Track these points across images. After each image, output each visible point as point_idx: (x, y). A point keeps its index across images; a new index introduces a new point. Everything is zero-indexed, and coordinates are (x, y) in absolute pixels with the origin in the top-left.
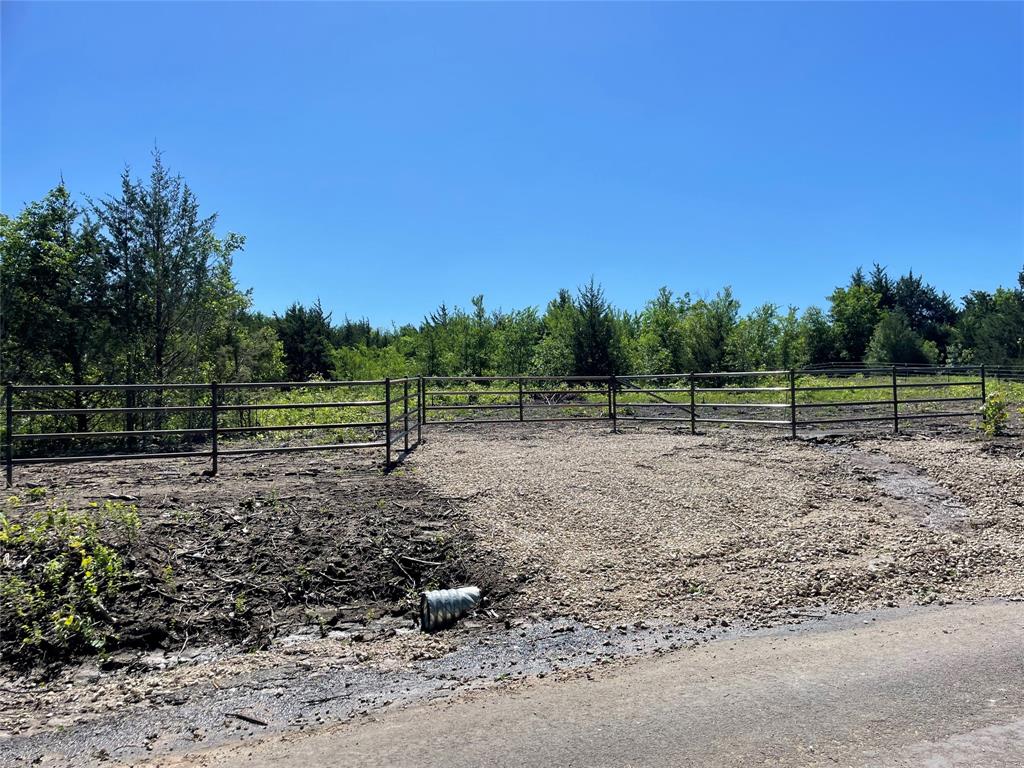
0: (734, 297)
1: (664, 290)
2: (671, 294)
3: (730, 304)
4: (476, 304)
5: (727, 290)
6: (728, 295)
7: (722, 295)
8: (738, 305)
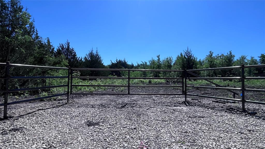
0: (233, 54)
1: (211, 52)
2: (213, 53)
3: (231, 56)
4: (158, 57)
5: (230, 52)
6: (231, 53)
7: (229, 54)
8: (234, 56)
